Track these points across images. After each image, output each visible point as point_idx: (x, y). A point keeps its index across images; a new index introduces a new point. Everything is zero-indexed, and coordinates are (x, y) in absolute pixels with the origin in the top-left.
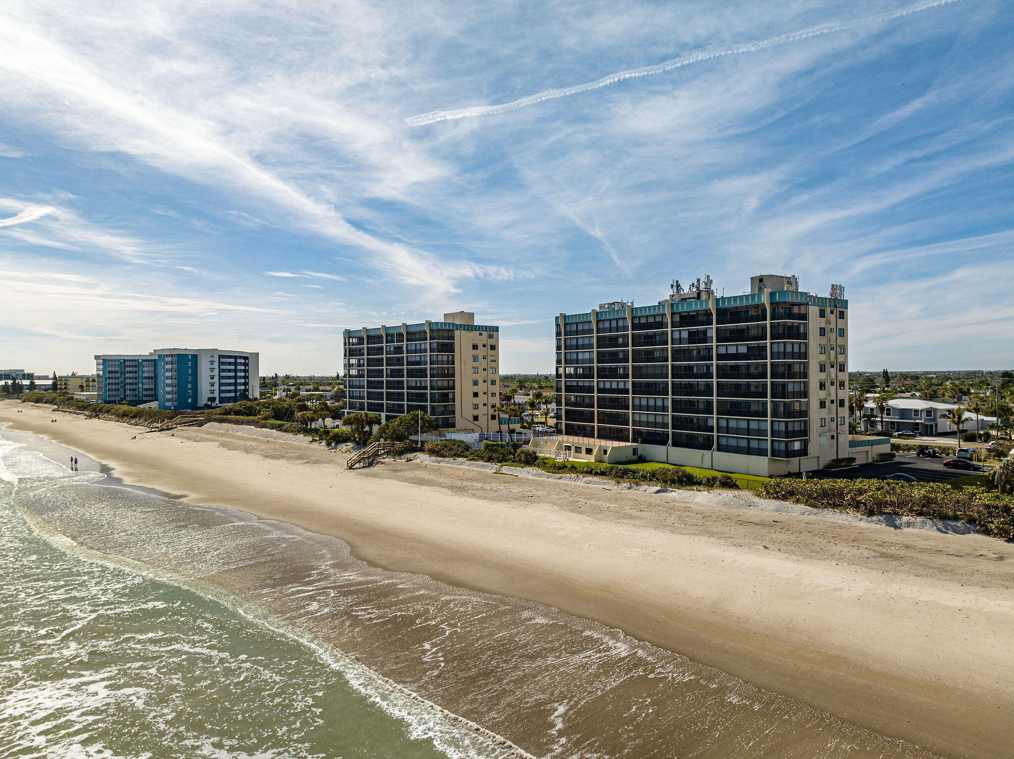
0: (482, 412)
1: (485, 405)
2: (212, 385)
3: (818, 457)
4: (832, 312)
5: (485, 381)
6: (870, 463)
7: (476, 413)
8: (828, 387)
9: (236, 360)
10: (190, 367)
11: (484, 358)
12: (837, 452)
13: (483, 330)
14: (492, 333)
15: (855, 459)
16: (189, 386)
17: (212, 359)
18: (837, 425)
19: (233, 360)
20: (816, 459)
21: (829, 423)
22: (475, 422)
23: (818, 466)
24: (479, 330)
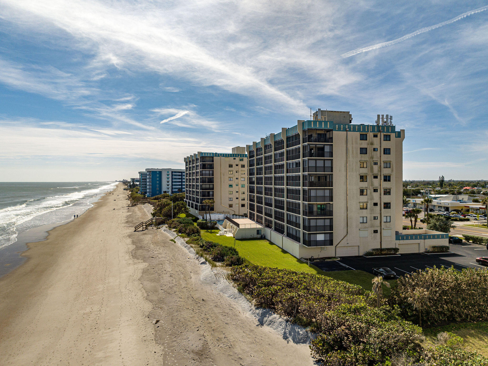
0: (235, 202)
1: (237, 198)
2: (168, 185)
3: (359, 246)
4: (375, 136)
5: (237, 185)
6: (422, 253)
7: (231, 203)
8: (371, 193)
9: (182, 174)
10: (158, 177)
11: (237, 172)
12: (381, 243)
13: (236, 156)
14: (242, 158)
15: (398, 249)
16: (158, 186)
17: (168, 173)
18: (381, 223)
19: (180, 174)
20: (357, 248)
21: (371, 220)
22: (230, 208)
23: (359, 254)
24: (233, 156)
